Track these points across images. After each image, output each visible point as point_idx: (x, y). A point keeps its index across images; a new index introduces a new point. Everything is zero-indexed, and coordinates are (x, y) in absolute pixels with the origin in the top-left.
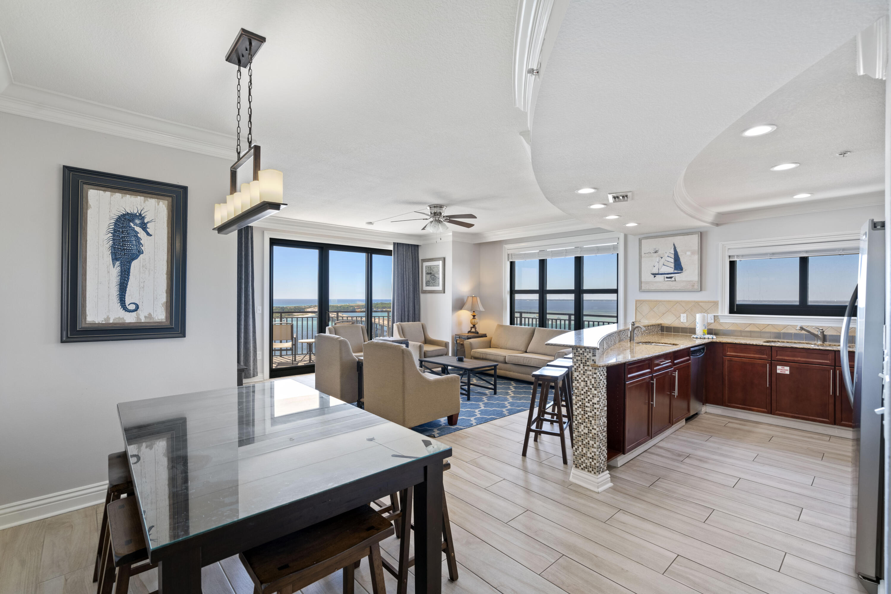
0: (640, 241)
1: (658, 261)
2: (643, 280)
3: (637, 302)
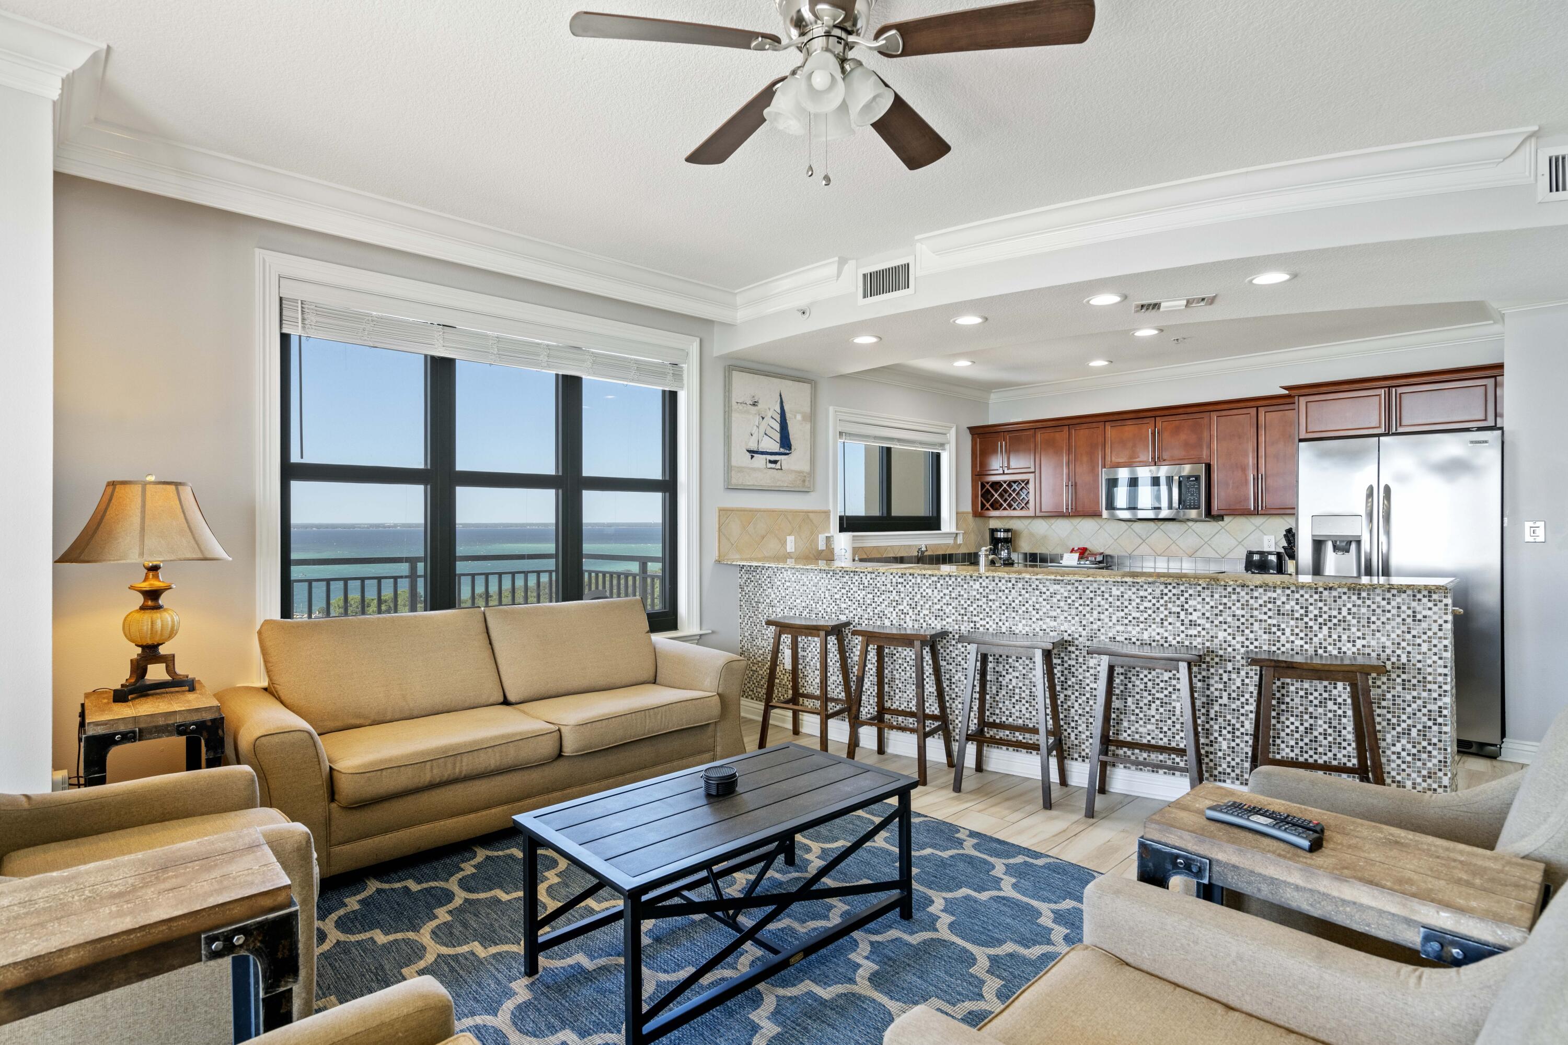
0: (728, 374)
1: (758, 425)
2: (734, 463)
3: (721, 513)
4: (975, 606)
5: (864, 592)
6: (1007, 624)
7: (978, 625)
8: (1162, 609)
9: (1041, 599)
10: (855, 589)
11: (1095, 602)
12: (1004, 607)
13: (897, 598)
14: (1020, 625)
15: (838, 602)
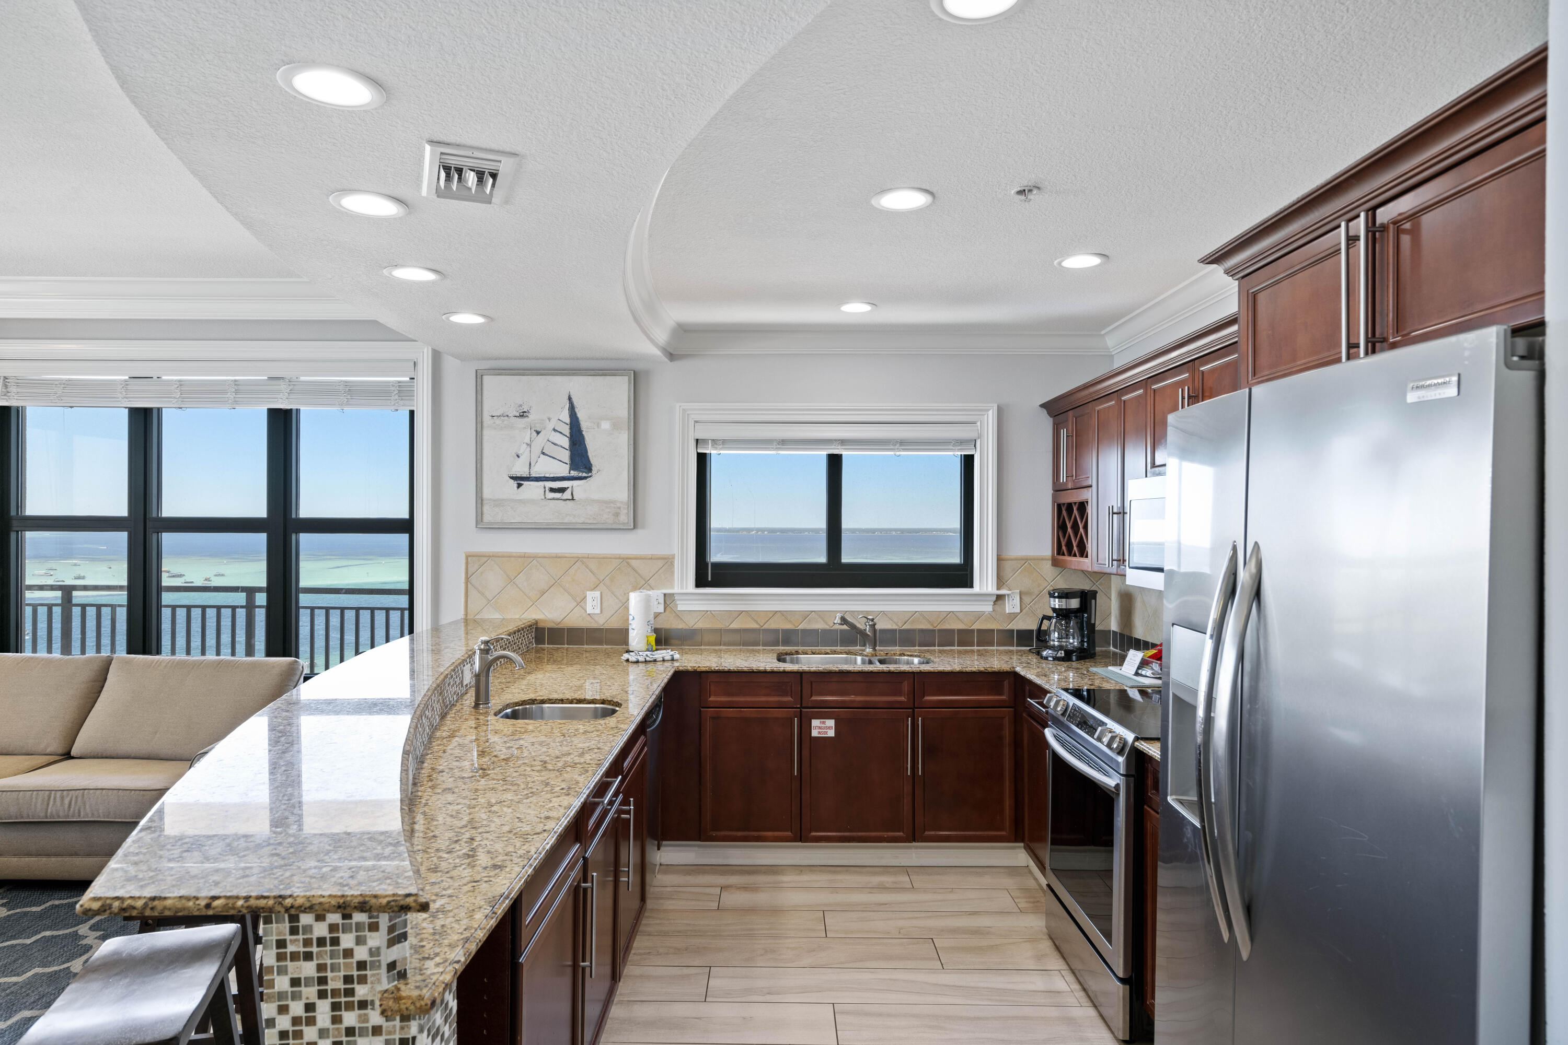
0: (479, 377)
1: (529, 442)
2: (487, 493)
3: (469, 559)
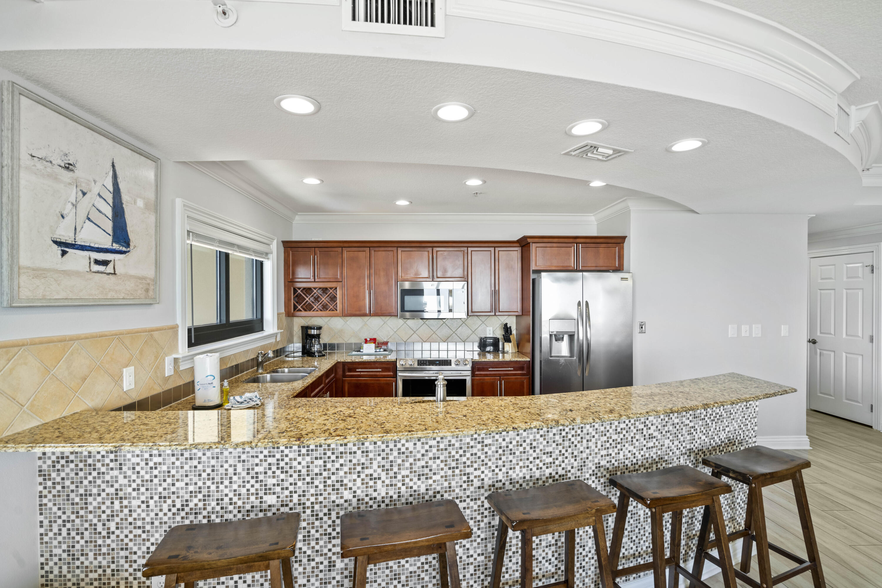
1: (74, 203)
2: (25, 260)
4: (468, 455)
5: (308, 459)
6: (504, 470)
7: (472, 477)
8: (632, 428)
9: (538, 436)
10: (291, 455)
11: (585, 431)
12: (500, 451)
13: (363, 460)
14: (517, 468)
15: (261, 477)
